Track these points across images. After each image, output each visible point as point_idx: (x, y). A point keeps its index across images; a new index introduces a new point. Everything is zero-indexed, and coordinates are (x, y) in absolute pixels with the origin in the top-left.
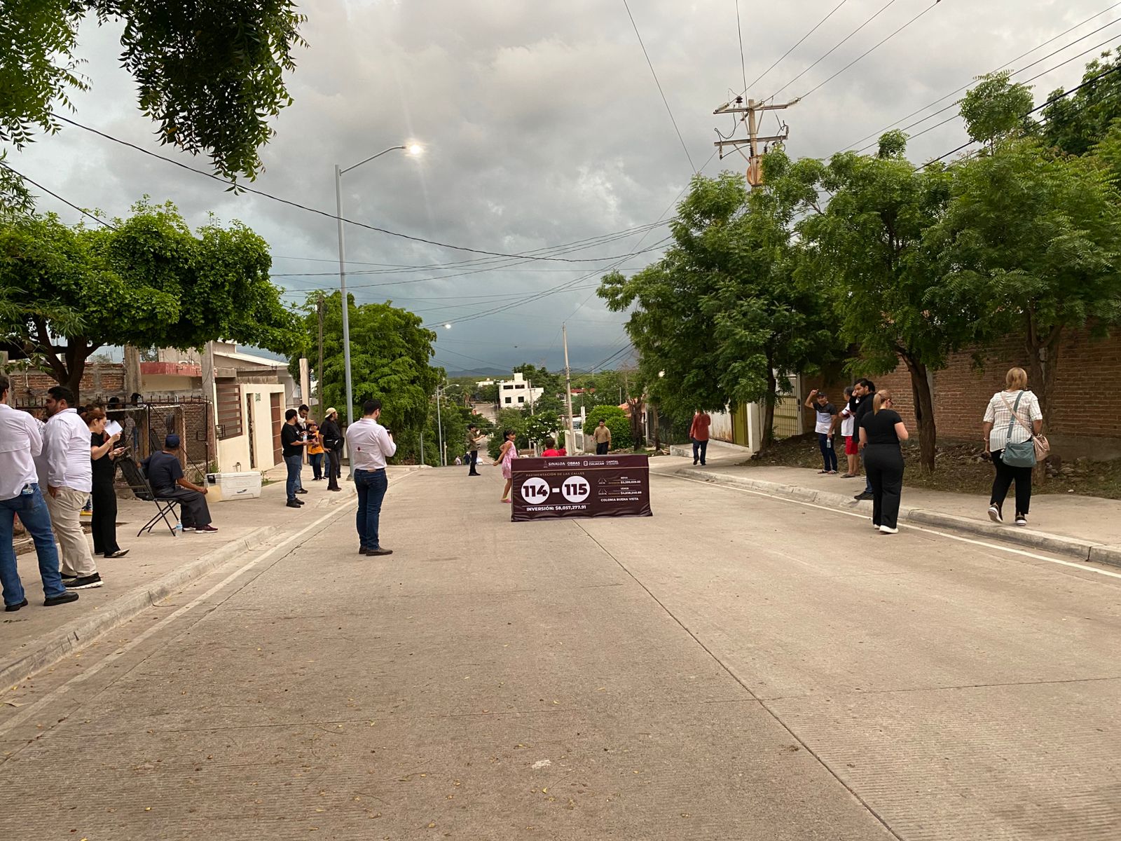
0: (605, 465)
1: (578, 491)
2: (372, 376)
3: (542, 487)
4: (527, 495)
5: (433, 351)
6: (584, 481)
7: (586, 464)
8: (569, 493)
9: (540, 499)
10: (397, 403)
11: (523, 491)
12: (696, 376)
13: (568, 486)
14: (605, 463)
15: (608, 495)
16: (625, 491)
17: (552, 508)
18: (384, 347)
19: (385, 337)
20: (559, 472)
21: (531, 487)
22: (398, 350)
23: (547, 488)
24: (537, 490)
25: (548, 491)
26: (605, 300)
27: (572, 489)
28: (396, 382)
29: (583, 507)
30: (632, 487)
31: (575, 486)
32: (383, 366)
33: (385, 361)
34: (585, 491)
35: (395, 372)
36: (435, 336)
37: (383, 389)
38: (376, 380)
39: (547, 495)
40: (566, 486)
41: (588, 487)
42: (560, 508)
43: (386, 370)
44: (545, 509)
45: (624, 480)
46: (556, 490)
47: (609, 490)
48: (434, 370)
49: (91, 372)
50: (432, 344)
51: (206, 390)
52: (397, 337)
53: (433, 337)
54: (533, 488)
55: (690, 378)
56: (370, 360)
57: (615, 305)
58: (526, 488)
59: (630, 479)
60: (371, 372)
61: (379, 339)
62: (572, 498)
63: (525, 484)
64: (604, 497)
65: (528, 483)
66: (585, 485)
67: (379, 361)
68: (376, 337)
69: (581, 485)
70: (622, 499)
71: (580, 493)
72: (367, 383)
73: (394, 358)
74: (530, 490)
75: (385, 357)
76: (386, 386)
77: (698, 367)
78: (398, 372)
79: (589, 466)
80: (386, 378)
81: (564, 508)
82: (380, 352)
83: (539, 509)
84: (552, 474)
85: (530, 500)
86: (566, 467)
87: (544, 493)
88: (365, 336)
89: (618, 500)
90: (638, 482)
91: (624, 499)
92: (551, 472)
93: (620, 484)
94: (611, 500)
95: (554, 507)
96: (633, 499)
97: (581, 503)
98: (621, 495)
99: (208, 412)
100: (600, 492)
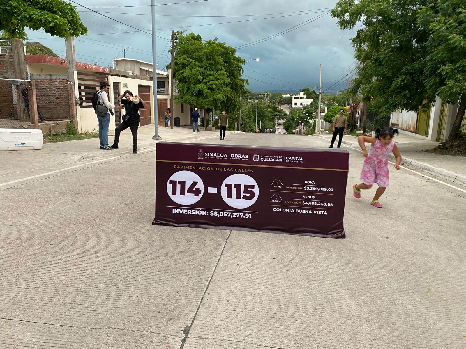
0: (284, 163)
1: (242, 194)
2: (204, 81)
3: (195, 183)
4: (174, 192)
5: (243, 70)
7: (256, 158)
8: (229, 196)
9: (191, 199)
10: (216, 96)
11: (169, 186)
12: (404, 80)
13: (229, 186)
14: (284, 159)
15: (283, 204)
16: (308, 200)
17: (205, 213)
18: (212, 65)
19: (214, 59)
20: (219, 166)
21: (180, 182)
22: (220, 67)
23: (200, 185)
24: (187, 187)
25: (202, 189)
26: (337, 20)
27: (234, 190)
28: (216, 85)
29: (247, 216)
30: (319, 196)
31: (238, 187)
32: (210, 75)
33: (212, 72)
34: (252, 195)
35: (217, 79)
36: (245, 62)
37: (209, 88)
38: (206, 84)
39: (201, 195)
40: (226, 185)
41: (256, 190)
42: (216, 214)
43: (212, 77)
44: (197, 212)
45: (310, 186)
46: (212, 190)
47: (287, 196)
48: (242, 80)
49: (5, 60)
50: (243, 66)
51: (70, 74)
52: (220, 60)
53: (243, 62)
54: (183, 184)
55: (398, 81)
56: (204, 71)
57: (344, 24)
58: (174, 183)
59: (318, 184)
60: (204, 78)
61: (210, 60)
63: (172, 178)
64: (278, 205)
65: (177, 177)
66: (253, 187)
67: (209, 72)
68: (208, 58)
70: (303, 211)
71: (245, 197)
72: (201, 84)
73: (218, 71)
74: (179, 187)
75: (213, 70)
76: (211, 86)
77: (406, 74)
78: (219, 79)
79: (260, 162)
80: (211, 82)
81: (222, 214)
82: (210, 67)
83: (189, 212)
84: (209, 169)
85: (178, 199)
86: (229, 160)
87: (197, 192)
88: (202, 57)
89: (297, 211)
90: (329, 190)
91: (307, 212)
92: (207, 165)
93: (303, 190)
94: (287, 210)
95: (209, 211)
96: (319, 212)
97: (245, 211)
98: (302, 205)
99: (69, 89)
100: (273, 199)
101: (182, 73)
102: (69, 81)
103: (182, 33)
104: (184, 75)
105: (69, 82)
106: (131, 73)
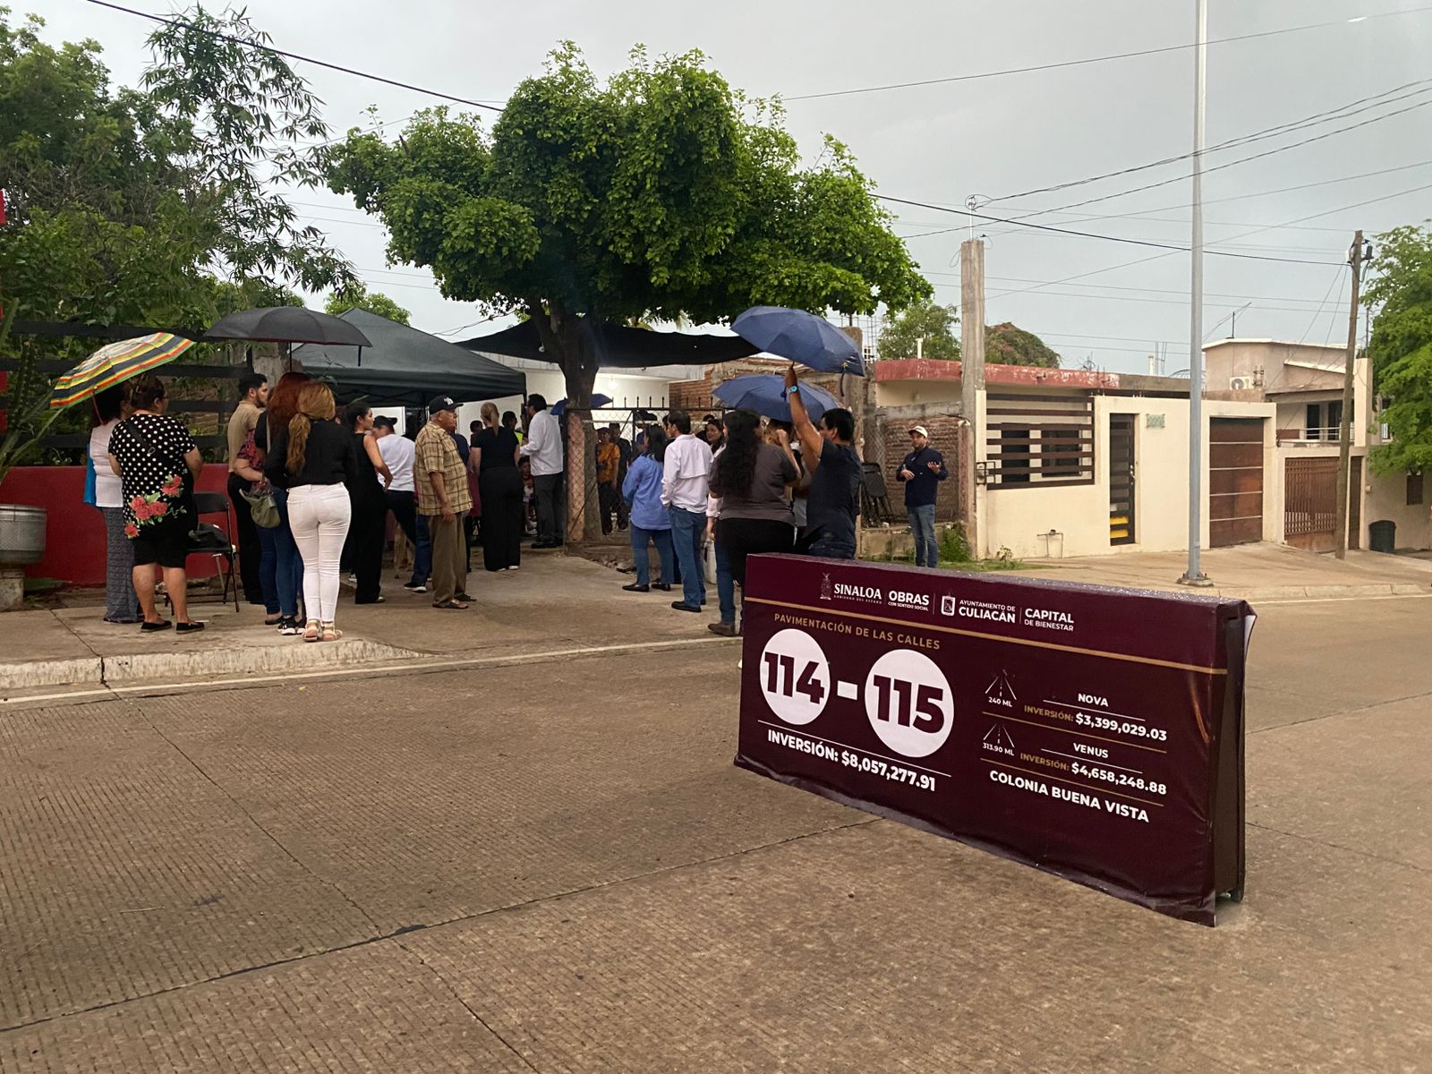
0: (1019, 628)
1: (914, 714)
3: (812, 666)
4: (772, 685)
6: (937, 678)
7: (949, 606)
8: (883, 712)
9: (802, 709)
11: (764, 666)
13: (883, 684)
14: (1020, 616)
15: (1015, 760)
16: (1089, 762)
17: (831, 754)
20: (864, 623)
21: (784, 660)
23: (822, 674)
24: (797, 674)
25: (826, 684)
27: (895, 697)
29: (928, 783)
30: (1125, 754)
31: (904, 687)
34: (938, 719)
39: (823, 701)
40: (877, 680)
41: (947, 705)
42: (854, 760)
44: (815, 749)
45: (1094, 711)
46: (847, 690)
47: (1027, 737)
54: (788, 662)
58: (772, 660)
59: (1119, 708)
62: (892, 733)
63: (769, 648)
64: (1003, 763)
66: (938, 694)
69: (926, 692)
70: (1073, 797)
71: (919, 724)
74: (781, 671)
79: (958, 621)
81: (866, 765)
83: (800, 744)
84: (841, 627)
85: (778, 703)
86: (884, 608)
87: (815, 692)
89: (1056, 792)
90: (1155, 734)
91: (1085, 800)
92: (838, 619)
93: (1073, 725)
94: (1030, 785)
95: (839, 750)
96: (1123, 810)
97: (920, 764)
98: (1069, 774)
99: (960, 439)
100: (992, 741)
101: (1406, 366)
102: (961, 418)
103: (1413, 231)
104: (1408, 374)
105: (961, 422)
106: (1251, 382)
